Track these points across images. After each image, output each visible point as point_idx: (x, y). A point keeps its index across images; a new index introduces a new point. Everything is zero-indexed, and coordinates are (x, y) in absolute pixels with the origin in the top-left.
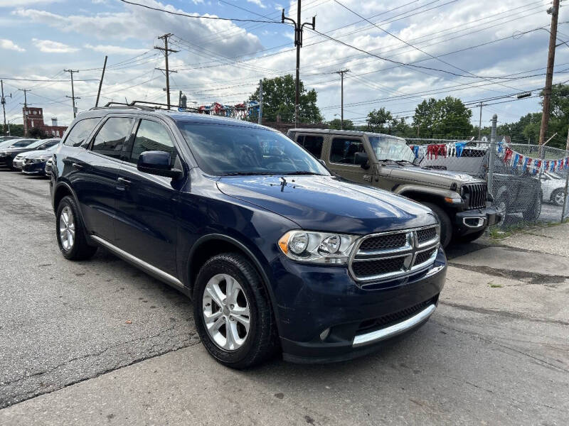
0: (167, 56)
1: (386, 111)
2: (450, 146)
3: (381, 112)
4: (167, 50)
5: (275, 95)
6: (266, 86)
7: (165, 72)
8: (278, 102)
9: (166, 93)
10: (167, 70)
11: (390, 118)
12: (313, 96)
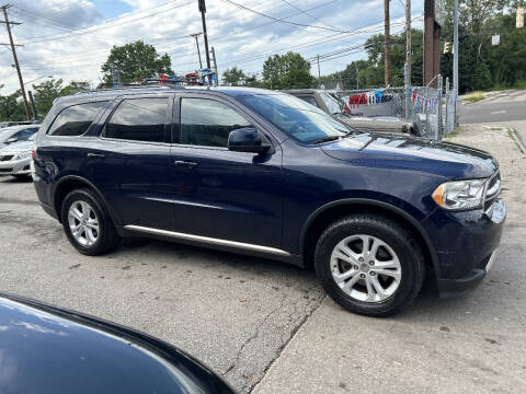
0: (9, 29)
1: (238, 70)
2: (370, 94)
3: (234, 71)
4: (8, 23)
5: (129, 62)
6: (117, 54)
7: (10, 47)
8: (133, 69)
9: (16, 70)
10: (12, 45)
11: (243, 76)
12: (166, 60)
